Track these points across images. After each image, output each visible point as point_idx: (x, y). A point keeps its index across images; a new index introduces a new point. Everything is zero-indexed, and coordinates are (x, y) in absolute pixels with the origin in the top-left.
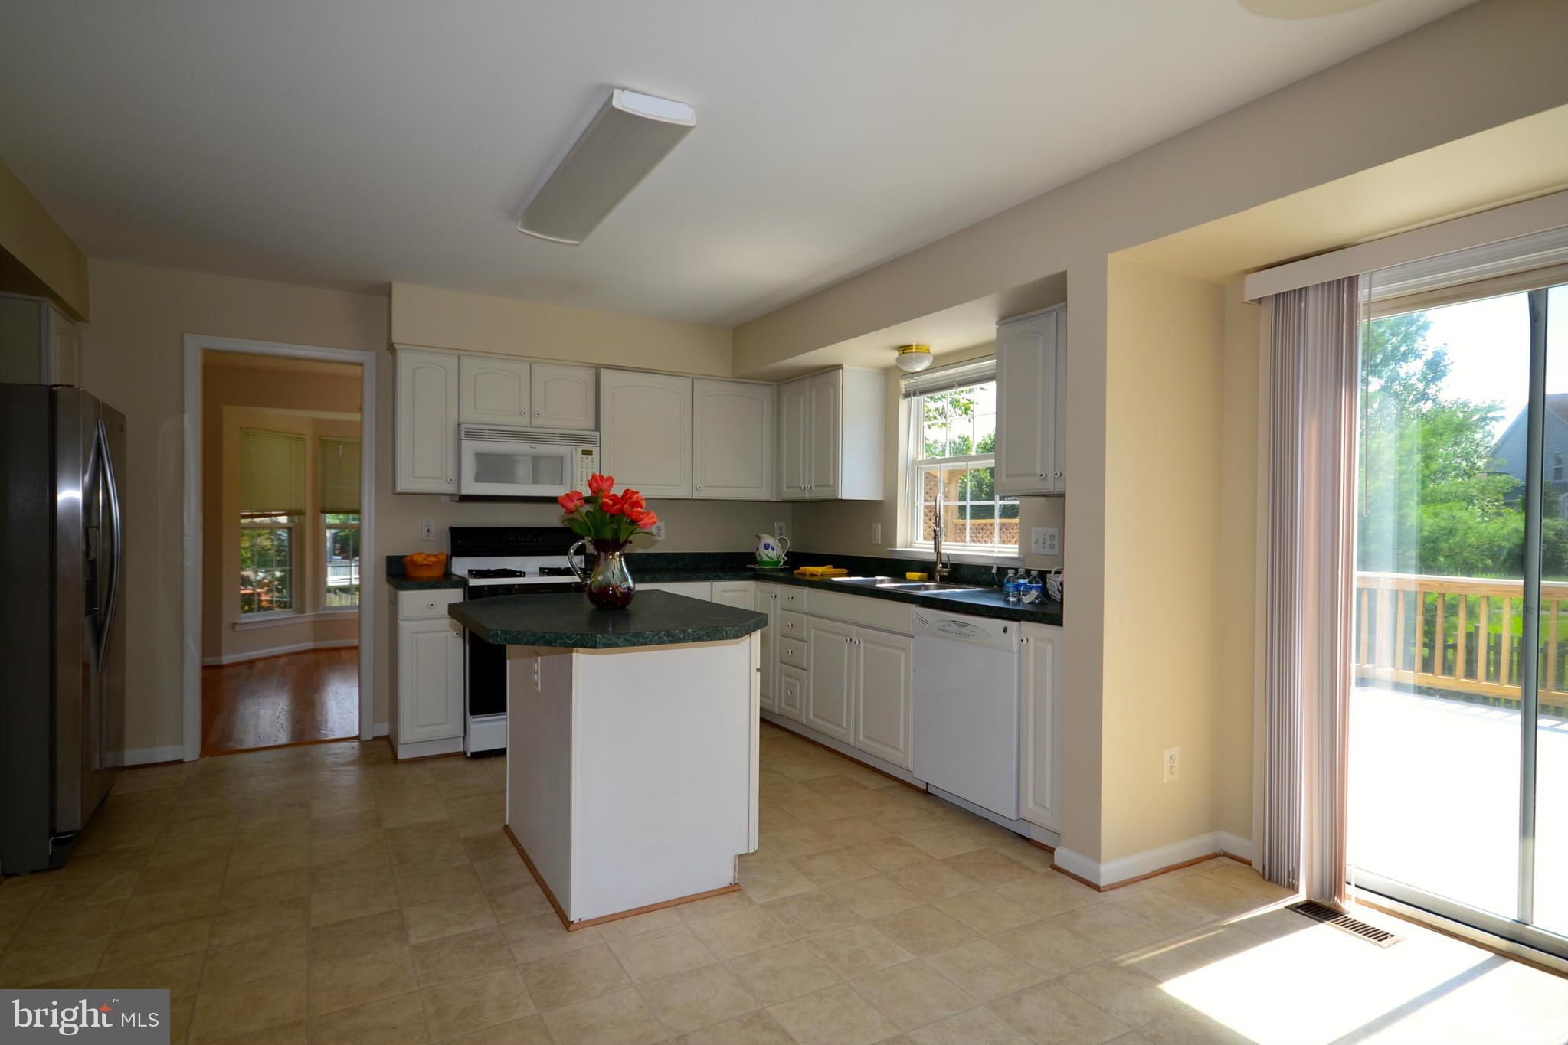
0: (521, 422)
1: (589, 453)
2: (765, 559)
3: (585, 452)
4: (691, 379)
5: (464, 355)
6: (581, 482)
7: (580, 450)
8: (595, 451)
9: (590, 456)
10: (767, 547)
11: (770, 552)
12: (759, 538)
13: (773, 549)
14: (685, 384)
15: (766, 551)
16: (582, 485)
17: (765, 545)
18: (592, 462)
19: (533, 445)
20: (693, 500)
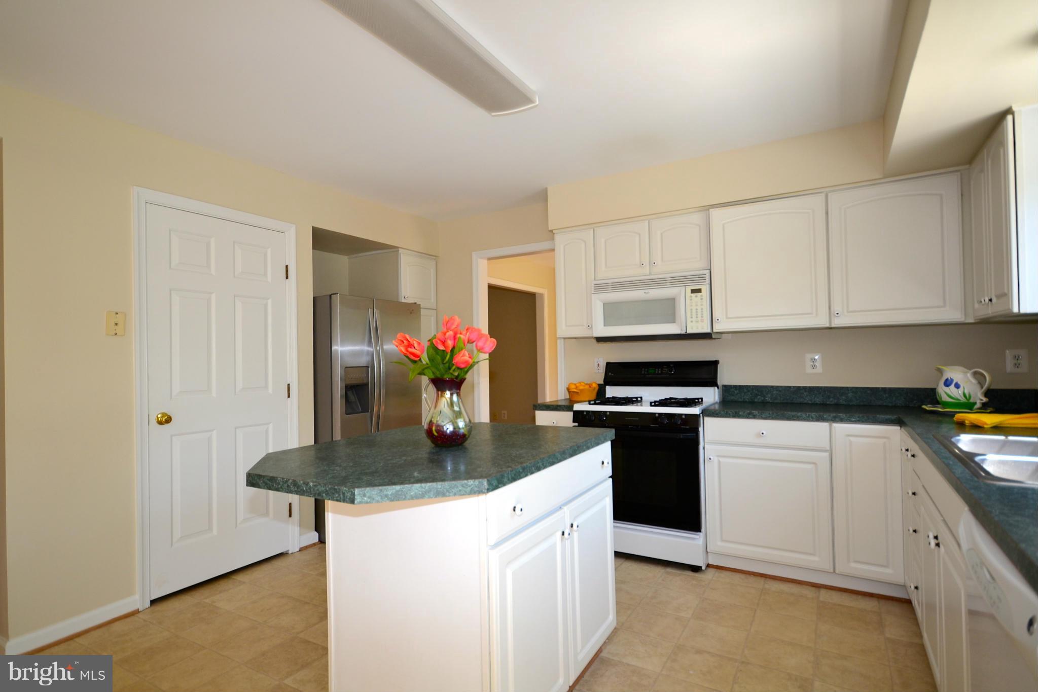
0: (643, 273)
1: (699, 291)
2: (945, 398)
3: (693, 291)
4: (823, 195)
5: (597, 227)
6: (692, 320)
7: (689, 290)
8: (705, 289)
9: (699, 294)
10: (947, 383)
11: (952, 390)
12: (940, 372)
13: (957, 386)
14: (817, 201)
15: (947, 389)
16: (692, 322)
17: (947, 380)
18: (702, 299)
19: (646, 291)
20: (831, 328)
